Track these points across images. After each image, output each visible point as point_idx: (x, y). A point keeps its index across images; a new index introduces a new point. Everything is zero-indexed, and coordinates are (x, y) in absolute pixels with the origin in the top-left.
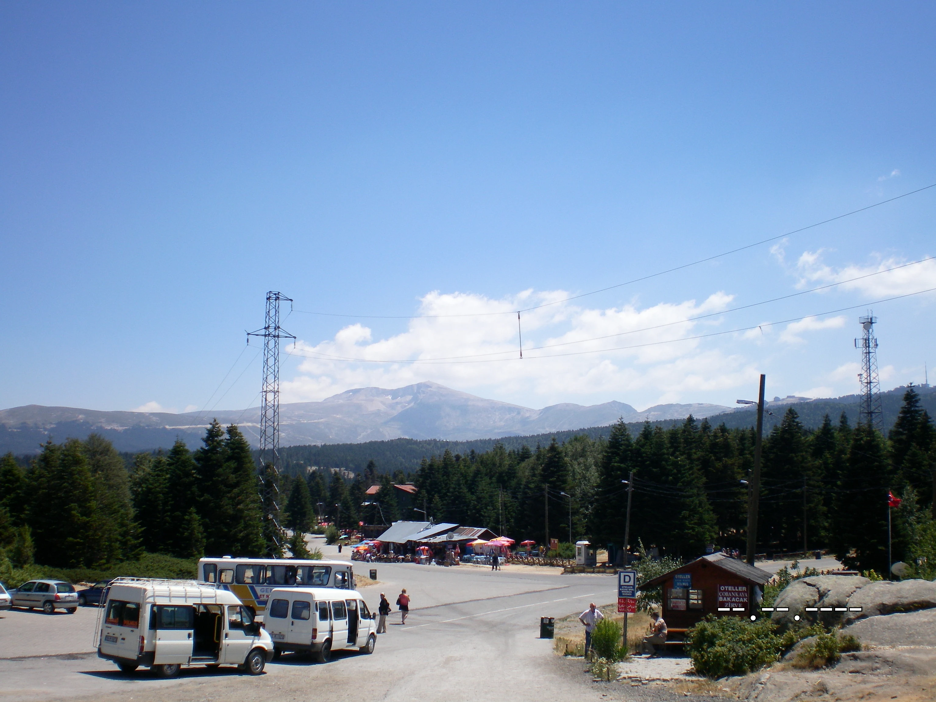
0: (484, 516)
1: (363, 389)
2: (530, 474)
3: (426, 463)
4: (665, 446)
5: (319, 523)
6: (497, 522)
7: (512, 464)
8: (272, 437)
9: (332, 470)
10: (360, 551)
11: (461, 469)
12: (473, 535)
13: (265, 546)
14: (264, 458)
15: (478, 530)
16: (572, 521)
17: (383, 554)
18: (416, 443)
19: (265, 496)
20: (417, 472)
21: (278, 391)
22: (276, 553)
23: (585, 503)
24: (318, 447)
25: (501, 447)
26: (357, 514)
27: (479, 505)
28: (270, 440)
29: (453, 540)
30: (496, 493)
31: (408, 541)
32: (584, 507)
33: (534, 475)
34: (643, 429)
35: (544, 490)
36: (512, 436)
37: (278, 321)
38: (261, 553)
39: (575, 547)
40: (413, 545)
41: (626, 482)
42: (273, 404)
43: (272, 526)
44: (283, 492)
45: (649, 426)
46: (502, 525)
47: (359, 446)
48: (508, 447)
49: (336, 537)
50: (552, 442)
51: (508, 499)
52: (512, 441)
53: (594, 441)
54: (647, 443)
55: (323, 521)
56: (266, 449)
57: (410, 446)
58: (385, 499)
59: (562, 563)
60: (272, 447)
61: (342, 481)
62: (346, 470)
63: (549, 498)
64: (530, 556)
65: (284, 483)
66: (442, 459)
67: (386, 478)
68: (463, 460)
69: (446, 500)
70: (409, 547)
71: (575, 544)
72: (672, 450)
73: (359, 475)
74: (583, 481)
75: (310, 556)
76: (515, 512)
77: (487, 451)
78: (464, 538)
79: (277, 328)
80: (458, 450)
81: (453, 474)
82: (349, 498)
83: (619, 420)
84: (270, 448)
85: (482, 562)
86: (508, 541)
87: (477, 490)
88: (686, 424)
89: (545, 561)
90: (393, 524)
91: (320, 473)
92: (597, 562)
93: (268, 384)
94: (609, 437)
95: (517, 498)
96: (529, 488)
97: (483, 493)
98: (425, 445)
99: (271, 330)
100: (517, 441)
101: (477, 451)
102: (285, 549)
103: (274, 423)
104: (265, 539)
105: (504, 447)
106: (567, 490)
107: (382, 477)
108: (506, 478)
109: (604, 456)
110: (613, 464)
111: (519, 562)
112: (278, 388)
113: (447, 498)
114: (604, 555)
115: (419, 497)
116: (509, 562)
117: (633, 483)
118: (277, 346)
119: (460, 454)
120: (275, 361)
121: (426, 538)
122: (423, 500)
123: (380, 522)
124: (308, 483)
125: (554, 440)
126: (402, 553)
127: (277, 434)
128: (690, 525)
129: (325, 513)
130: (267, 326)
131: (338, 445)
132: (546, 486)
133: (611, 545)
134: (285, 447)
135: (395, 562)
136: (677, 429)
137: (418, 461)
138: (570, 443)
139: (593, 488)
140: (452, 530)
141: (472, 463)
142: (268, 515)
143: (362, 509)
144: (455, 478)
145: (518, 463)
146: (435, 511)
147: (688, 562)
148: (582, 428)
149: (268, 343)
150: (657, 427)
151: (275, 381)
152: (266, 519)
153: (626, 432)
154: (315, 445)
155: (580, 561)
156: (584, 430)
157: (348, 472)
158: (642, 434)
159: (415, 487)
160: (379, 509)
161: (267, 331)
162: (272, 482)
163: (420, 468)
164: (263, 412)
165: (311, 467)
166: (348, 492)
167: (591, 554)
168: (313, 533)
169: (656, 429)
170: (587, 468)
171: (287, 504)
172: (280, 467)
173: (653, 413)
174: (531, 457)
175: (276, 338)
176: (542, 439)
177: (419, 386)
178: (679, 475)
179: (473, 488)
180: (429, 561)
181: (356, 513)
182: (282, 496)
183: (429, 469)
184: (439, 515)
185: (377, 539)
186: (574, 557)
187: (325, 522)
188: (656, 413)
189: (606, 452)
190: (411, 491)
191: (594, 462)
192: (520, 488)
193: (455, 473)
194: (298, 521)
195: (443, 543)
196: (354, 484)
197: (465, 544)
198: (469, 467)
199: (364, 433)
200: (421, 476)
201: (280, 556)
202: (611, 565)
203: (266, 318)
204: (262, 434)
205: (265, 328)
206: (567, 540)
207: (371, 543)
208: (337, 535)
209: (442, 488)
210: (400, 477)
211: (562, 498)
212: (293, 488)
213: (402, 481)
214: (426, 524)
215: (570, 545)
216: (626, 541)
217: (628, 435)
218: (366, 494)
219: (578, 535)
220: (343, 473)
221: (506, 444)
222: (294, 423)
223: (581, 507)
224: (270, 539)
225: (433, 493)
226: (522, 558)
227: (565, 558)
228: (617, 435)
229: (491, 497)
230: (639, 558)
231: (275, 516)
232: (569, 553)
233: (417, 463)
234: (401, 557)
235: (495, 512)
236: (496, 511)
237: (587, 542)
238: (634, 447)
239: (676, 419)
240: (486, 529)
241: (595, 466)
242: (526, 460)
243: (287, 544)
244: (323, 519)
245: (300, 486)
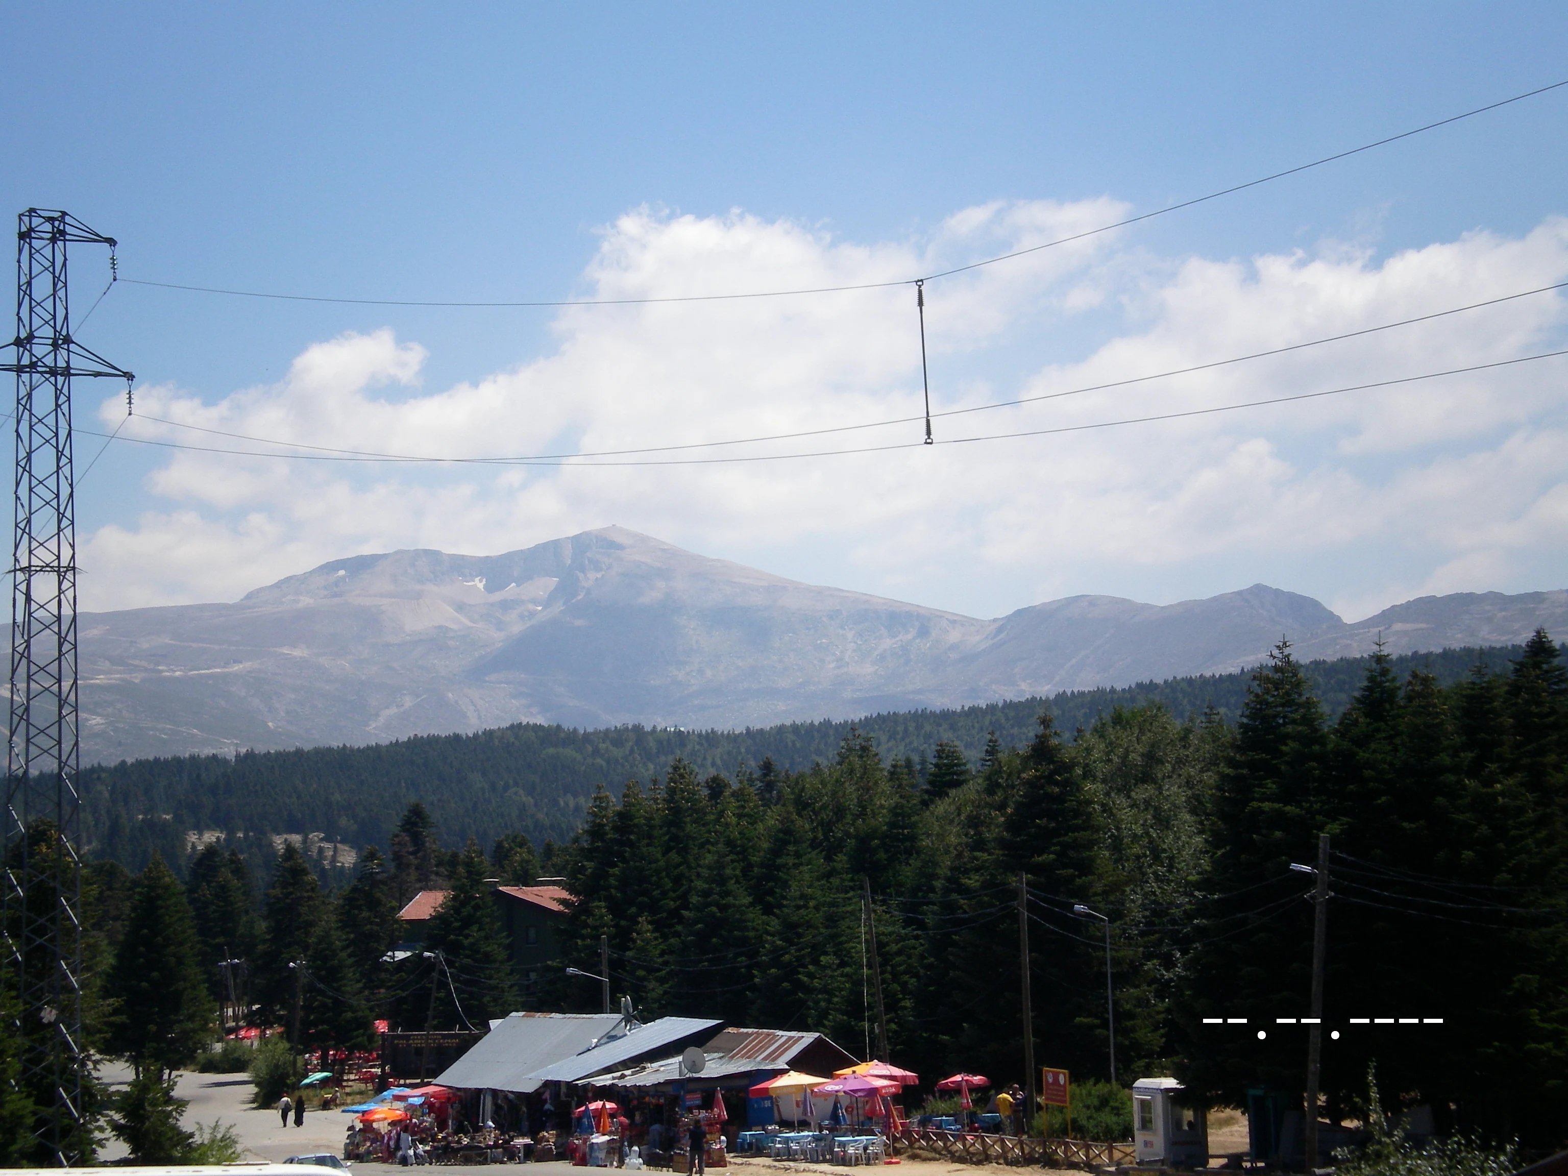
0: (809, 990)
1: (384, 556)
2: (964, 839)
3: (606, 809)
4: (1446, 743)
5: (230, 1031)
6: (855, 1008)
7: (902, 807)
8: (54, 731)
9: (279, 842)
10: (375, 1125)
11: (727, 825)
12: (772, 1057)
13: (30, 1121)
14: (27, 808)
15: (790, 1038)
16: (1115, 1003)
17: (456, 1132)
18: (571, 739)
19: (29, 941)
20: (576, 840)
21: (74, 568)
22: (69, 1147)
23: (1160, 942)
24: (225, 761)
25: (864, 749)
26: (366, 993)
27: (793, 950)
28: (44, 741)
29: (703, 1074)
30: (849, 909)
31: (547, 1084)
32: (1157, 957)
33: (979, 845)
34: (1366, 683)
35: (1014, 894)
36: (903, 711)
37: (66, 318)
38: (14, 1148)
39: (1130, 1099)
40: (563, 1098)
41: (1306, 868)
42: (56, 613)
43: (53, 1049)
44: (98, 926)
45: (1384, 672)
46: (872, 1020)
47: (374, 754)
48: (889, 750)
49: (291, 1080)
50: (1041, 730)
51: (890, 929)
52: (900, 729)
53: (1188, 724)
54: (1378, 730)
55: (241, 1023)
56: (34, 772)
57: (551, 751)
58: (467, 937)
59: (1087, 1156)
60: (54, 766)
61: (313, 877)
62: (326, 839)
63: (1032, 924)
64: (973, 1130)
65: (101, 893)
66: (662, 794)
67: (469, 864)
68: (733, 794)
69: (677, 934)
70: (548, 1106)
71: (1130, 1087)
72: (1469, 755)
73: (372, 856)
74: (1150, 866)
75: (196, 1150)
76: (916, 975)
77: (818, 765)
78: (742, 1069)
79: (62, 341)
80: (719, 762)
81: (702, 846)
82: (338, 939)
83: (1276, 652)
84: (47, 770)
85: (804, 1152)
86: (891, 1078)
87: (785, 898)
88: (1521, 664)
89: (1027, 1149)
90: (494, 1024)
91: (233, 854)
92: (1211, 1152)
93: (34, 544)
94: (1239, 712)
95: (922, 925)
96: (964, 891)
97: (806, 907)
98: (602, 746)
99: (40, 350)
100: (919, 728)
101: (782, 764)
102: (101, 1129)
103: (59, 681)
104: (29, 1096)
105: (874, 749)
106: (1096, 894)
107: (453, 861)
108: (882, 855)
109: (1224, 777)
110: (1255, 804)
111: (935, 1150)
112: (73, 557)
113: (679, 928)
114: (1235, 1128)
115: (586, 926)
116: (897, 1152)
117: (1331, 872)
118: (65, 407)
119: (723, 775)
120: (58, 460)
121: (608, 1070)
122: (597, 938)
123: (449, 1019)
124: (191, 891)
125: (1045, 722)
126: (526, 1124)
127: (71, 718)
128: (1545, 1025)
129: (249, 993)
130: (23, 335)
131: (299, 753)
132: (1020, 881)
133: (1259, 1092)
134: (104, 764)
135: (502, 1162)
136: (1489, 682)
137: (582, 800)
138: (1100, 732)
139: (1189, 888)
140: (699, 1040)
141: (767, 804)
142: (40, 1009)
143: (383, 976)
144: (709, 859)
145: (925, 804)
146: (641, 973)
147: (1543, 1156)
148: (1146, 681)
149: (30, 396)
150: (1415, 676)
151: (60, 530)
152: (33, 1024)
153: (1300, 695)
154: (214, 757)
155: (1148, 1150)
156: (1151, 687)
157: (335, 847)
158: (1358, 700)
159: (571, 890)
160: (443, 973)
161: (27, 353)
162: (54, 889)
163: (586, 827)
164: (19, 641)
165: (201, 834)
166: (334, 918)
167: (1190, 1123)
168: (204, 1069)
169: (1410, 683)
170: (1163, 821)
171: (113, 967)
172: (84, 836)
173: (1398, 626)
174: (965, 782)
175: (60, 379)
176: (1007, 719)
177: (581, 543)
178: (1501, 846)
179: (771, 892)
180: (616, 1153)
181: (361, 991)
182: (92, 941)
183: (615, 829)
184: (655, 989)
185: (435, 1081)
186: (1126, 1134)
187: (251, 1025)
188: (1409, 626)
189: (1231, 762)
190: (555, 907)
191: (1189, 799)
192: (932, 889)
193: (708, 842)
194: (153, 1028)
195: (669, 1089)
196: (354, 890)
197: (746, 1089)
198: (754, 820)
199: (393, 711)
200: (588, 854)
201: (83, 1153)
202: (1261, 1165)
203: (20, 305)
204: (16, 719)
205: (18, 342)
206: (1102, 1075)
207: (416, 1097)
208: (295, 1073)
209: (664, 894)
210: (517, 858)
211: (1078, 924)
212: (134, 909)
213: (526, 872)
214: (608, 1020)
215: (1111, 1092)
216: (1312, 1080)
217: (1309, 704)
218: (397, 921)
219: (1140, 1057)
220: (314, 852)
221: (884, 738)
222: (137, 678)
223: (1149, 957)
224: (46, 1096)
225: (633, 910)
226: (942, 1137)
227: (1095, 1139)
228: (1267, 703)
229: (832, 920)
230: (1360, 1140)
231: (67, 1013)
232: (1107, 1118)
233: (577, 809)
234: (521, 1141)
235: (847, 975)
236: (847, 970)
237: (1170, 1083)
238: (1330, 746)
239: (1486, 645)
240: (817, 1035)
241: (1193, 812)
242: (953, 792)
243: (112, 1113)
244: (245, 1017)
245: (159, 902)
